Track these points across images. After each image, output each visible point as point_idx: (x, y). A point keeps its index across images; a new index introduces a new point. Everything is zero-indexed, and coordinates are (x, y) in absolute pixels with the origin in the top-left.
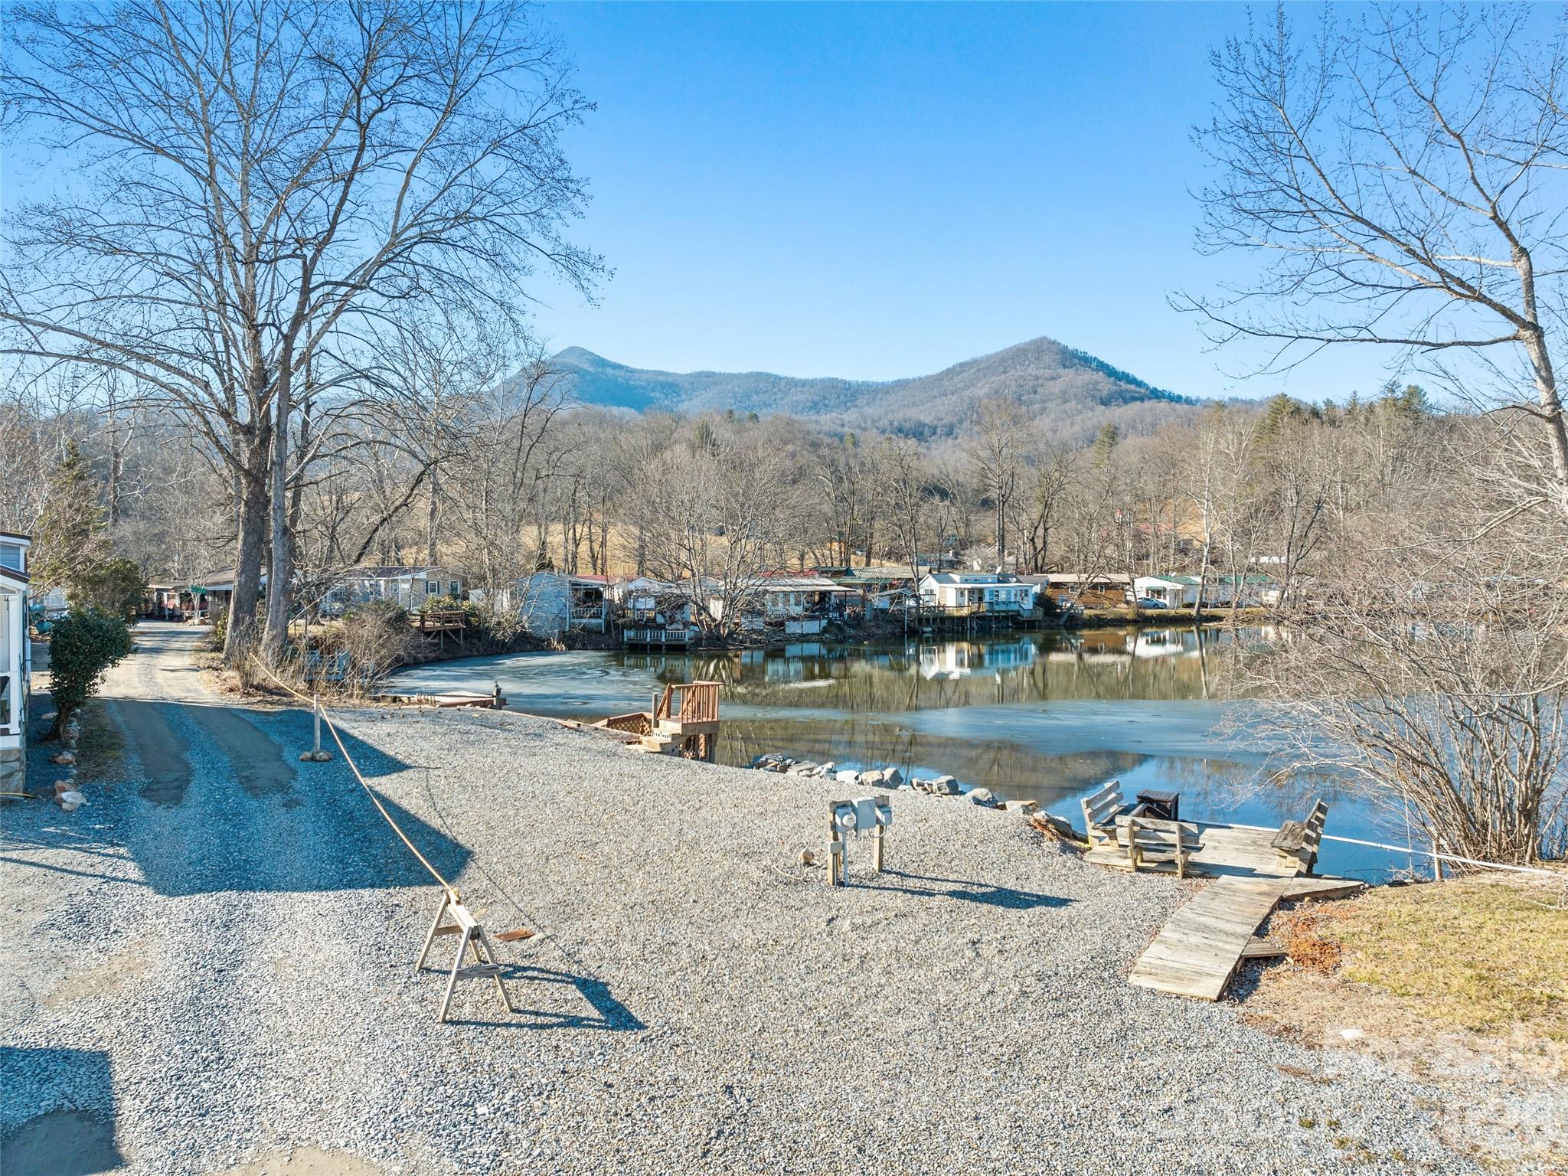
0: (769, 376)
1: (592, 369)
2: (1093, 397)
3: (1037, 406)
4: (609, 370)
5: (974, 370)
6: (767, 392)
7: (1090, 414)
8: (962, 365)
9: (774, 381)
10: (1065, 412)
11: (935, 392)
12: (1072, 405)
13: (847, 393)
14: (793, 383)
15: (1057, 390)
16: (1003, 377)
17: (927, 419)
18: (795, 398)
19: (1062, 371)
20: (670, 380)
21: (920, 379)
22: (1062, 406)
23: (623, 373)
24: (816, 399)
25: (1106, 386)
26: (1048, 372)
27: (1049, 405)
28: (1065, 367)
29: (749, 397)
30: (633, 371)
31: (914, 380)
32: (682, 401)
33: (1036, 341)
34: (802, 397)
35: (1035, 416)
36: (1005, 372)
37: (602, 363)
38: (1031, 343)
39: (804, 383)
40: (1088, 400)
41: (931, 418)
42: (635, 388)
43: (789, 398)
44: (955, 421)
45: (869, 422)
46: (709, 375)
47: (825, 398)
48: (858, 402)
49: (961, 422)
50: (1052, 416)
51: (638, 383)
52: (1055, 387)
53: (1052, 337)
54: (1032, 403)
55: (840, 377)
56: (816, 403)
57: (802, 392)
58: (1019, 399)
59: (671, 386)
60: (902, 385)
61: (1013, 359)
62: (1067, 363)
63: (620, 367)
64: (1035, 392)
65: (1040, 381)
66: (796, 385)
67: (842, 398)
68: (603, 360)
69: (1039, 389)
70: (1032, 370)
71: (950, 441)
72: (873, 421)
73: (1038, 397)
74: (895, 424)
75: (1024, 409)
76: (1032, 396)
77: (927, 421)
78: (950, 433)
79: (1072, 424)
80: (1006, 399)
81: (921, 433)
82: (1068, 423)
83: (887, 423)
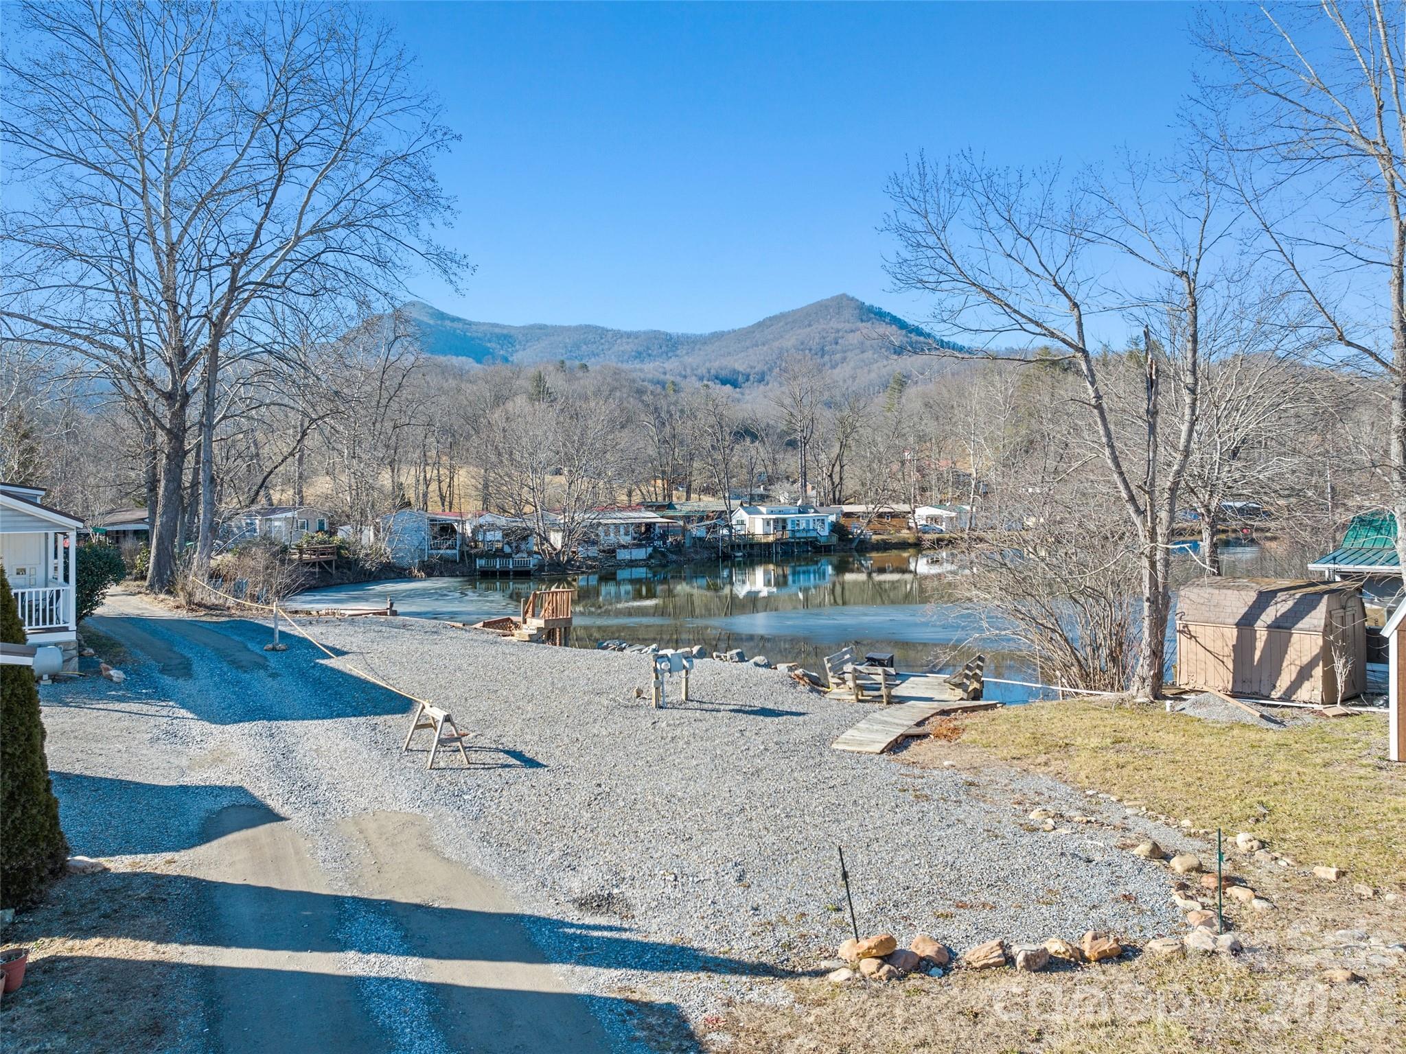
0: (597, 328)
1: (432, 322)
2: (888, 349)
3: (838, 356)
4: (448, 323)
5: (782, 324)
6: (595, 343)
7: (885, 362)
8: (771, 319)
9: (602, 332)
10: (863, 361)
11: (748, 343)
12: (869, 354)
13: (670, 344)
14: (618, 335)
15: (856, 341)
16: (809, 329)
17: (740, 367)
18: (622, 349)
19: (861, 325)
20: (505, 332)
21: (734, 331)
22: (861, 356)
23: (461, 325)
24: (640, 349)
25: (897, 337)
26: (848, 326)
27: (849, 354)
28: (862, 321)
29: (579, 348)
30: (470, 323)
31: (729, 332)
32: (517, 351)
33: (837, 297)
34: (628, 348)
35: (837, 365)
36: (810, 325)
37: (442, 316)
38: (833, 299)
39: (629, 335)
40: (883, 350)
41: (744, 367)
42: (473, 339)
43: (616, 348)
44: (765, 368)
45: (688, 370)
46: (542, 327)
47: (648, 348)
48: (678, 352)
49: (770, 370)
50: (852, 364)
51: (475, 335)
52: (854, 339)
53: (851, 294)
54: (834, 353)
55: (662, 329)
56: (640, 353)
57: (628, 343)
58: (822, 349)
59: (506, 338)
60: (717, 336)
61: (816, 313)
62: (864, 318)
63: (459, 320)
64: (837, 343)
65: (841, 334)
66: (622, 336)
67: (664, 348)
68: (442, 314)
69: (840, 341)
70: (834, 324)
71: (762, 387)
72: (693, 370)
73: (838, 347)
74: (713, 372)
75: (826, 358)
76: (834, 346)
77: (741, 369)
78: (761, 379)
79: (869, 371)
80: (810, 350)
81: (736, 380)
82: (866, 371)
83: (705, 371)
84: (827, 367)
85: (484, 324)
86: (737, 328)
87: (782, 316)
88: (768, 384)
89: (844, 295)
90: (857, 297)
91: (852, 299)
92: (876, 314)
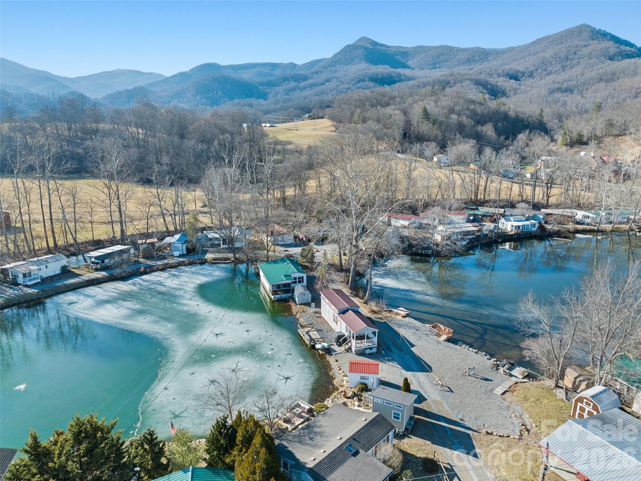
0: (448, 47)
1: (371, 47)
2: (605, 56)
3: (575, 61)
4: (378, 47)
5: (546, 42)
6: (447, 54)
7: (602, 65)
8: (540, 39)
9: (451, 49)
10: (589, 64)
11: (526, 53)
12: (593, 60)
13: (484, 54)
14: (459, 50)
15: (587, 53)
16: (560, 46)
17: (521, 68)
18: (460, 57)
19: (591, 42)
20: (404, 50)
21: (519, 46)
22: (588, 61)
23: (384, 48)
24: (469, 57)
25: (612, 48)
26: (584, 43)
27: (582, 60)
28: (593, 39)
29: (439, 57)
30: (388, 47)
31: (517, 47)
32: (409, 60)
33: (580, 26)
34: (463, 57)
35: (574, 66)
36: (562, 43)
37: (375, 44)
38: (577, 27)
39: (464, 50)
40: (602, 57)
41: (523, 68)
42: (389, 54)
43: (457, 57)
44: (534, 69)
45: (493, 71)
46: (422, 47)
47: (474, 57)
48: (489, 58)
49: (537, 70)
50: (583, 66)
51: (391, 52)
52: (585, 51)
53: (588, 24)
54: (573, 59)
55: (481, 47)
56: (469, 60)
57: (463, 54)
58: (567, 57)
59: (405, 53)
60: (511, 49)
61: (566, 36)
62: (594, 37)
63: (383, 45)
64: (576, 54)
65: (579, 48)
66: (461, 51)
67: (482, 56)
68: (376, 42)
69: (578, 52)
70: (576, 42)
71: (531, 80)
72: (495, 71)
73: (576, 56)
74: (506, 72)
75: (568, 62)
76: (574, 56)
77: (521, 70)
78: (531, 75)
79: (592, 71)
80: (560, 58)
81: (517, 76)
82: (590, 70)
83: (501, 71)
84: (568, 68)
85: (395, 47)
86: (521, 44)
87: (547, 37)
88: (534, 78)
89: (584, 24)
90: (591, 25)
91: (589, 26)
92: (602, 34)
